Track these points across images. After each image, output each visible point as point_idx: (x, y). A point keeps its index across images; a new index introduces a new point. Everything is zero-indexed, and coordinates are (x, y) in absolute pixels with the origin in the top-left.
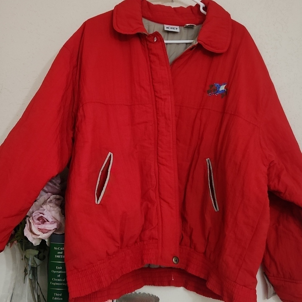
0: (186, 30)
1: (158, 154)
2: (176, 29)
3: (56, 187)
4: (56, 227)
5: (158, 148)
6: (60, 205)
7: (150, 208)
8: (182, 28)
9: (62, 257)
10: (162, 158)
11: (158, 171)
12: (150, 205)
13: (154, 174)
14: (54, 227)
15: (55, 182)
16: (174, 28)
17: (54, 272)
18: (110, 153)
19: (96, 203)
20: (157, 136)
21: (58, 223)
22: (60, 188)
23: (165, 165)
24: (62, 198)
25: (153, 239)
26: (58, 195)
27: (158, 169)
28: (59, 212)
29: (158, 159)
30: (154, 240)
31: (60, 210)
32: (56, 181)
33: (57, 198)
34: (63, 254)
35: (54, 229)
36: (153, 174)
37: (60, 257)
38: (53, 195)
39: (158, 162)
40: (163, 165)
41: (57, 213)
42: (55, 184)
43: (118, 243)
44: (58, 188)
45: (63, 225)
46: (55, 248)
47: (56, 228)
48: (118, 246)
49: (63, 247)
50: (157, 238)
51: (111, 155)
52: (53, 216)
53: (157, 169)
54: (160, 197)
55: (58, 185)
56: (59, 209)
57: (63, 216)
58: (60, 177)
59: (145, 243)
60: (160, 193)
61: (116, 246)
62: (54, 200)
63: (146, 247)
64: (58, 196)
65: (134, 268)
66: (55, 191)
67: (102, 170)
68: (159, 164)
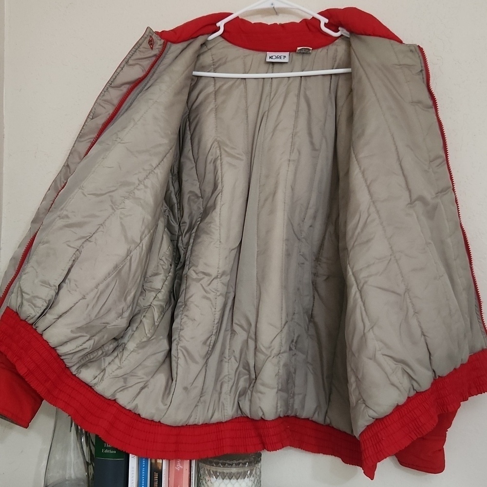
0: (300, 57)
2: (285, 57)
8: (294, 54)
16: (280, 57)
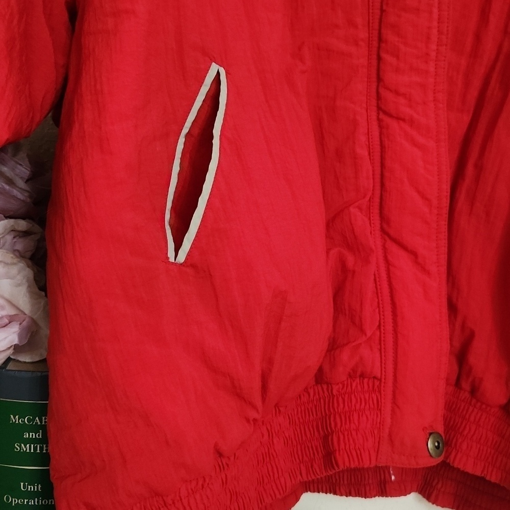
1: (379, 79)
3: (15, 192)
4: (16, 341)
5: (384, 55)
6: (29, 254)
7: (354, 272)
9: (41, 449)
10: (397, 93)
11: (381, 141)
12: (350, 260)
13: (366, 153)
14: (7, 340)
15: (8, 175)
17: (15, 501)
18: (214, 68)
19: (172, 259)
20: (378, 12)
21: (25, 323)
22: (30, 197)
23: (404, 120)
24: (37, 228)
25: (362, 376)
26: (23, 218)
27: (381, 134)
28: (28, 281)
29: (379, 97)
30: (366, 380)
31: (29, 273)
32: (13, 170)
33: (20, 229)
34: (44, 440)
35: (9, 348)
36: (363, 152)
37: (35, 449)
38: (7, 217)
39: (379, 108)
40: (398, 119)
41: (19, 285)
42: (10, 182)
43: (254, 407)
44: (20, 196)
45: (45, 331)
46: (15, 419)
47: (15, 345)
48: (255, 420)
49: (46, 415)
50: (379, 375)
51: (218, 73)
52: (7, 295)
53: (376, 132)
54: (382, 230)
55: (21, 184)
56: (28, 269)
57: (43, 293)
58: (28, 156)
59: (335, 392)
60: (383, 218)
61: (248, 421)
62: (9, 238)
63: (341, 405)
64: (22, 225)
65: (299, 477)
66: (12, 206)
67: (185, 131)
68: (382, 116)
